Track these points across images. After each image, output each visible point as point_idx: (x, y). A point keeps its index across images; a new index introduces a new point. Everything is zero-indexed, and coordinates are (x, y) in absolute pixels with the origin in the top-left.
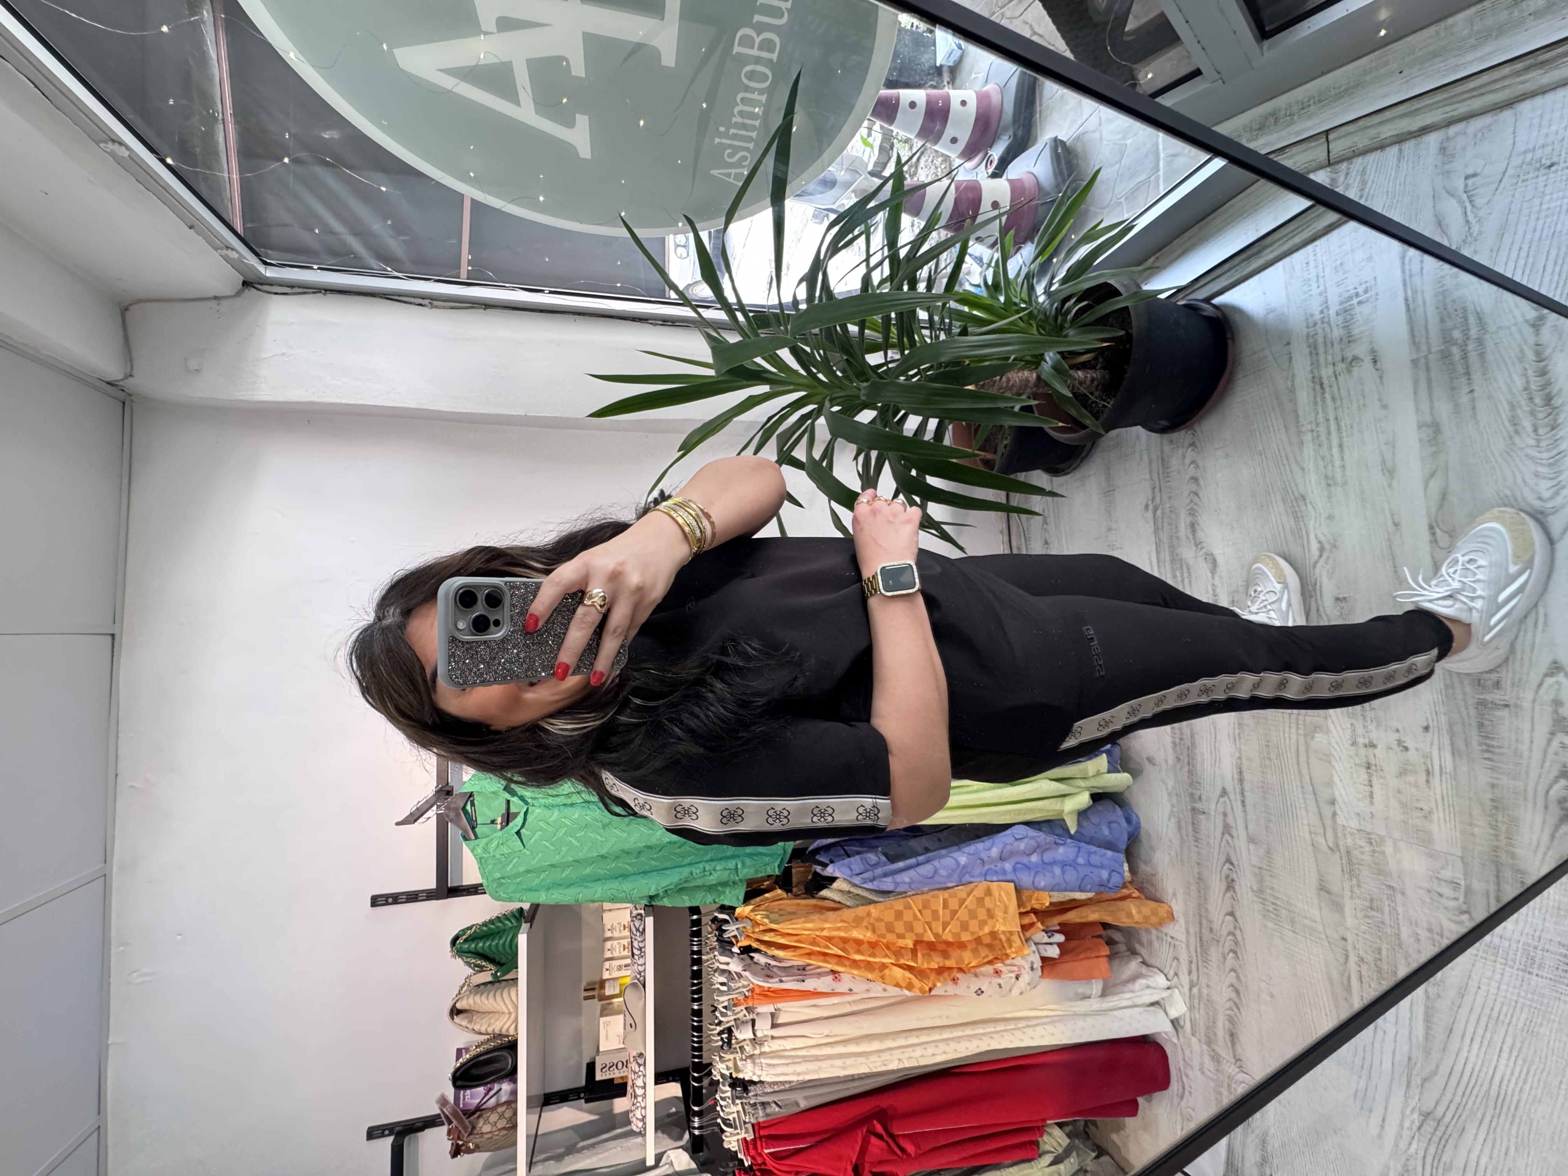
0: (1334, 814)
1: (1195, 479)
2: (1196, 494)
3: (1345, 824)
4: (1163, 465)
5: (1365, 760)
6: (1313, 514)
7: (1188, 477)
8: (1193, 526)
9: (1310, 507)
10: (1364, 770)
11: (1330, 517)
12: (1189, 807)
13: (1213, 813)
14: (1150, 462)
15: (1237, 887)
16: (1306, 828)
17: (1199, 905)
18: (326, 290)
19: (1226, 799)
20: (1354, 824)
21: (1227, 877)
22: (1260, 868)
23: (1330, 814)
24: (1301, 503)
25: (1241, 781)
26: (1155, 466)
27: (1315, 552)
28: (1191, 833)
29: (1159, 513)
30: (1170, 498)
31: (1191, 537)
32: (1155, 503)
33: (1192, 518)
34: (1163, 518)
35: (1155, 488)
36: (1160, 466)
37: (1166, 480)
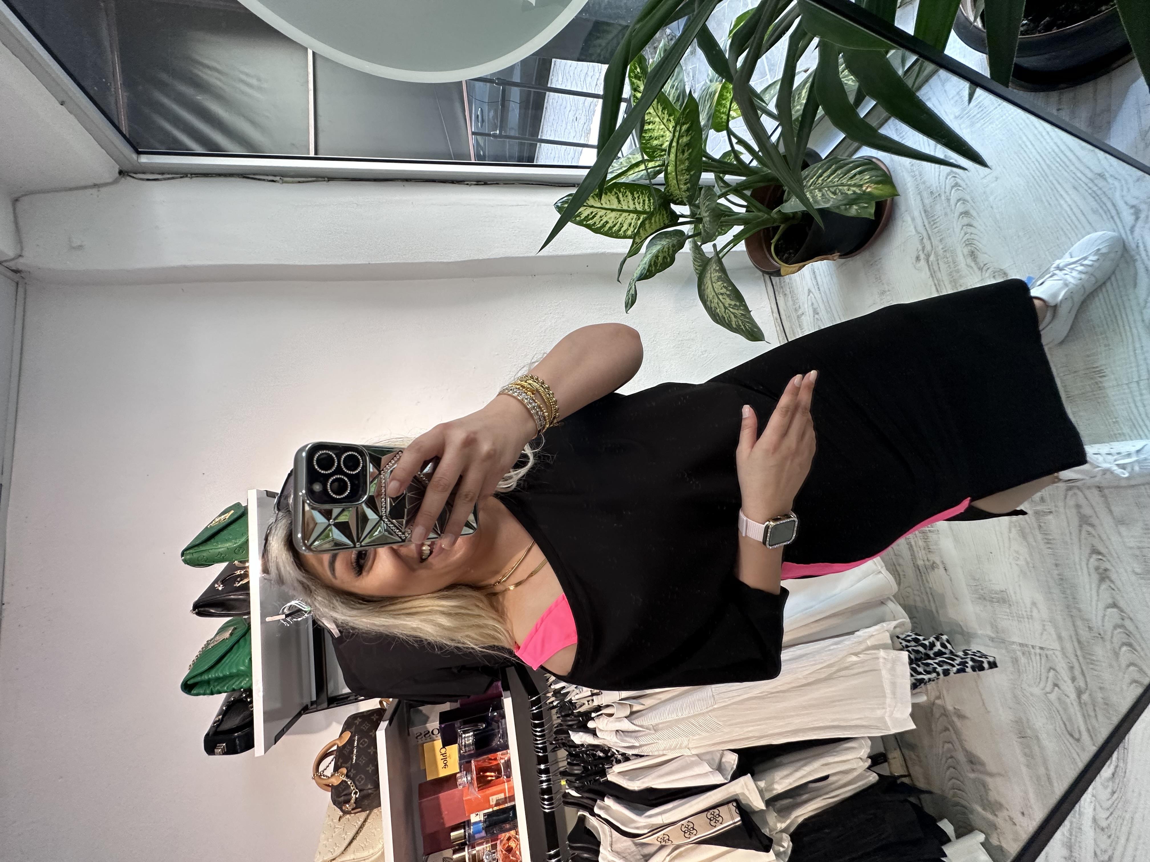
1: (966, 213)
2: (969, 225)
4: (927, 216)
7: (957, 214)
8: (973, 254)
13: (1061, 510)
14: (914, 219)
15: (1113, 576)
18: (191, 174)
19: (1075, 490)
22: (1137, 548)
26: (919, 219)
29: (932, 258)
30: (941, 241)
31: (973, 264)
32: (925, 252)
33: (969, 248)
34: (938, 260)
35: (923, 239)
36: (924, 218)
37: (934, 227)
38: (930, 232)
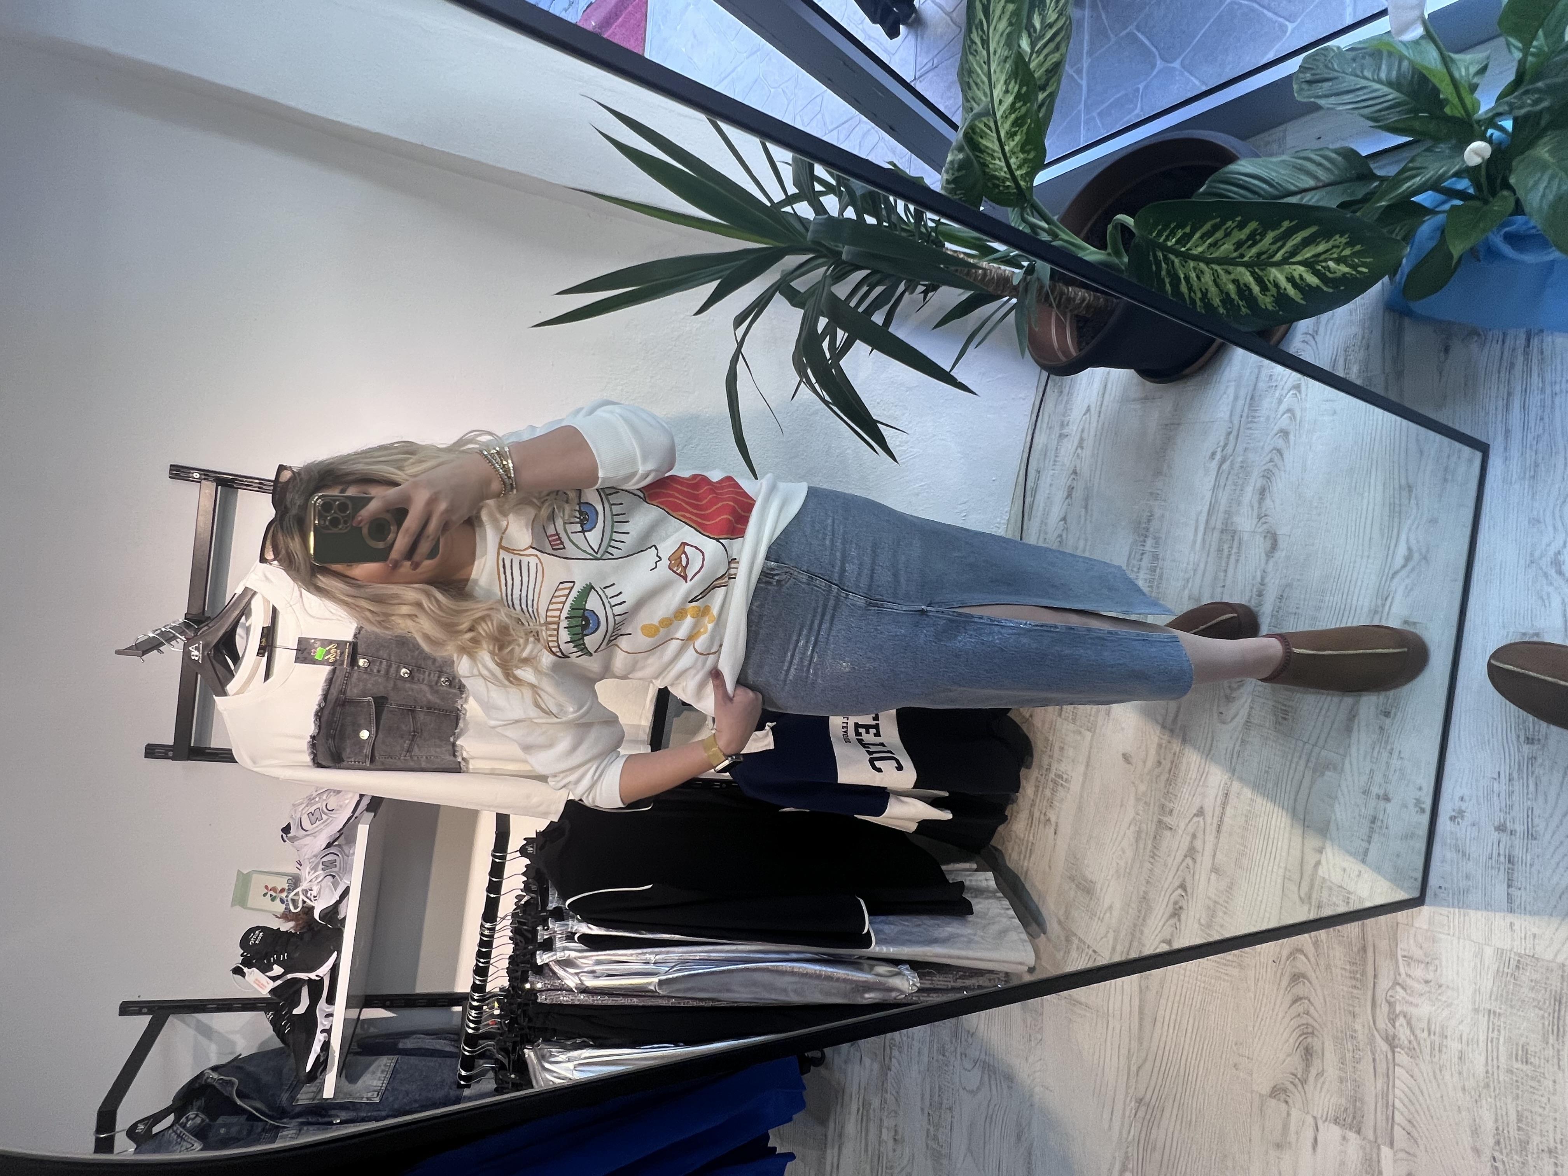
0: (1318, 863)
1: (1285, 433)
2: (1280, 452)
3: (1327, 877)
4: (1250, 405)
5: (1371, 812)
6: (1414, 511)
7: (1276, 428)
8: (1263, 492)
9: (1413, 502)
10: (1366, 823)
11: (1433, 521)
12: (1155, 819)
13: (1180, 832)
14: (1236, 398)
15: (1183, 917)
16: (1281, 871)
17: (1135, 925)
19: (1201, 819)
20: (1336, 877)
21: (1176, 903)
22: (1215, 902)
23: (1312, 862)
24: (1405, 493)
25: (1224, 804)
26: (1240, 403)
27: (1399, 561)
28: (1150, 846)
29: (1225, 466)
30: (1246, 449)
31: (1256, 506)
32: (1224, 452)
33: (1265, 482)
34: (1229, 473)
35: (1231, 432)
36: (1247, 406)
37: (1249, 426)
38: (1241, 429)
